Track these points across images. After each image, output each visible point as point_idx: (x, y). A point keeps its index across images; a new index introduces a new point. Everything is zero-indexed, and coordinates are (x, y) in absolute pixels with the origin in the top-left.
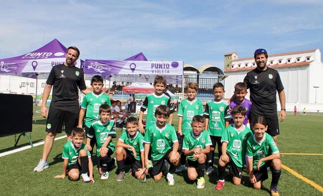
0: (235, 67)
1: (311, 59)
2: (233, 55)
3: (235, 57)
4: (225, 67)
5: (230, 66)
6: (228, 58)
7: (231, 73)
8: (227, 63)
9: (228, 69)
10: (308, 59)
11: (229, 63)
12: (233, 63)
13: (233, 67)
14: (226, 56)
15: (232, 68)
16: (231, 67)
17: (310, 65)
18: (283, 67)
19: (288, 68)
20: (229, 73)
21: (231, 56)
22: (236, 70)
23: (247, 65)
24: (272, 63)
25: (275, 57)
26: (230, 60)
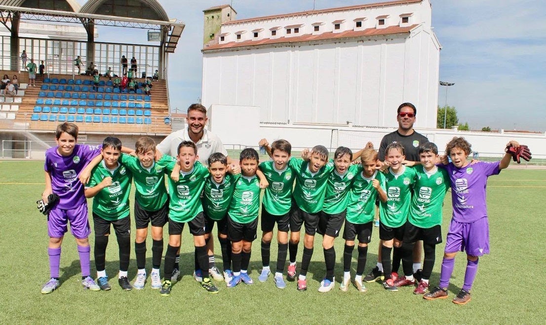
0: (228, 39)
1: (412, 21)
2: (223, 10)
3: (228, 15)
4: (204, 40)
5: (216, 36)
6: (213, 17)
7: (218, 52)
8: (210, 29)
9: (211, 43)
10: (405, 20)
11: (214, 29)
12: (224, 30)
13: (223, 38)
14: (206, 12)
15: (221, 42)
16: (220, 38)
17: (411, 35)
18: (345, 39)
19: (357, 40)
20: (213, 52)
21: (218, 14)
22: (230, 46)
23: (256, 35)
24: (317, 28)
25: (325, 15)
26: (216, 22)
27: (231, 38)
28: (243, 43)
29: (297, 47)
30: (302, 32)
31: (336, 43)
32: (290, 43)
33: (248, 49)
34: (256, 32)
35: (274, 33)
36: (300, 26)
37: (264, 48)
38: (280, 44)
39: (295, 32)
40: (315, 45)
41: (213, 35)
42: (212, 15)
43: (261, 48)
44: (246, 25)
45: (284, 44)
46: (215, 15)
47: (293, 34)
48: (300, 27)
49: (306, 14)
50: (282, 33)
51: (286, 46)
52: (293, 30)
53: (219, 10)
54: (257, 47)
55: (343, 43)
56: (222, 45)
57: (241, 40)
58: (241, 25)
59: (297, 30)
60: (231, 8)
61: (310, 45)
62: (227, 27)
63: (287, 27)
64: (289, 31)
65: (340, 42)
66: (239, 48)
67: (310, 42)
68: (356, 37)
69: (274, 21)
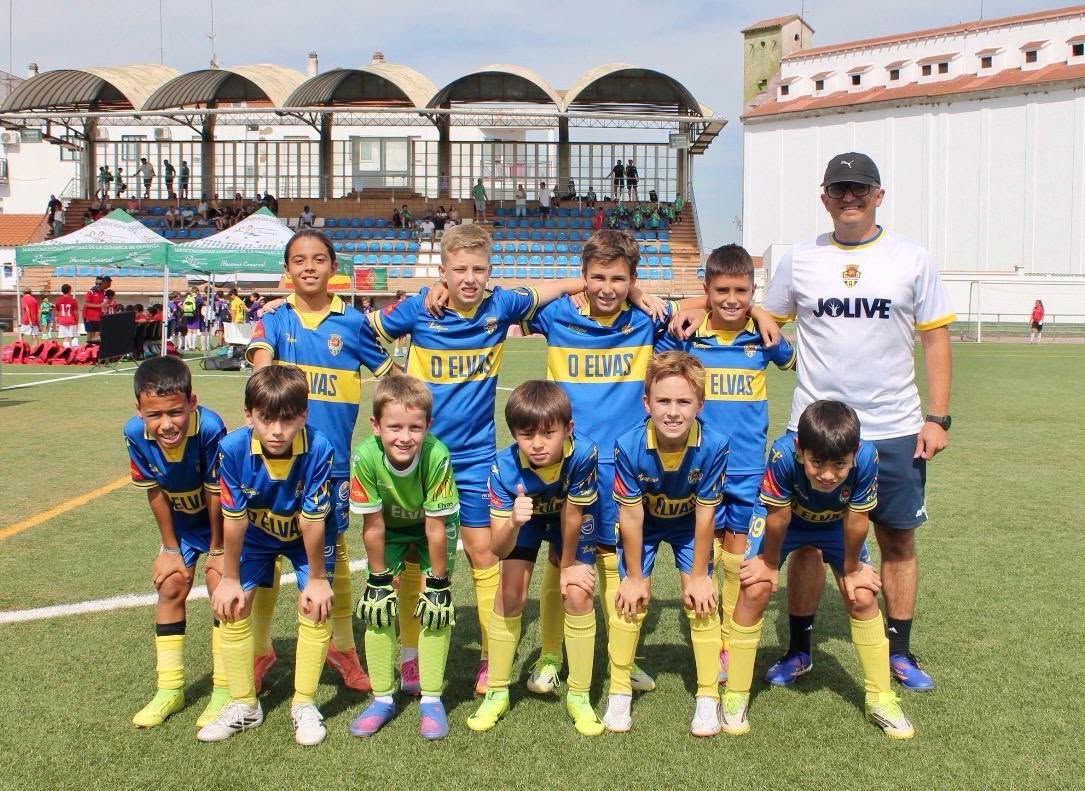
0: (796, 91)
2: (785, 29)
3: (796, 38)
4: (746, 93)
5: (771, 84)
6: (763, 44)
7: (774, 120)
8: (758, 69)
9: (762, 100)
11: (767, 69)
12: (787, 71)
13: (785, 90)
14: (749, 33)
15: (781, 98)
16: (779, 89)
18: (1046, 84)
19: (1072, 85)
20: (765, 122)
21: (775, 36)
22: (801, 108)
23: (856, 80)
24: (987, 62)
25: (1005, 31)
26: (770, 55)
27: (802, 88)
28: (829, 97)
29: (944, 105)
30: (956, 70)
31: (1026, 94)
32: (928, 97)
33: (840, 113)
34: (855, 74)
35: (895, 75)
36: (950, 57)
37: (875, 109)
38: (907, 100)
39: (940, 72)
40: (981, 99)
41: (765, 81)
42: (760, 39)
43: (868, 110)
44: (834, 58)
45: (917, 100)
46: (768, 38)
47: (935, 76)
48: (951, 60)
49: (964, 30)
50: (911, 75)
51: (922, 104)
52: (935, 68)
53: (776, 28)
54: (859, 107)
55: (1043, 94)
56: (784, 104)
57: (824, 93)
58: (825, 60)
59: (943, 68)
60: (802, 21)
61: (971, 100)
62: (793, 64)
63: (923, 60)
64: (927, 70)
65: (1035, 93)
66: (821, 112)
67: (971, 94)
68: (1070, 81)
69: (894, 48)
